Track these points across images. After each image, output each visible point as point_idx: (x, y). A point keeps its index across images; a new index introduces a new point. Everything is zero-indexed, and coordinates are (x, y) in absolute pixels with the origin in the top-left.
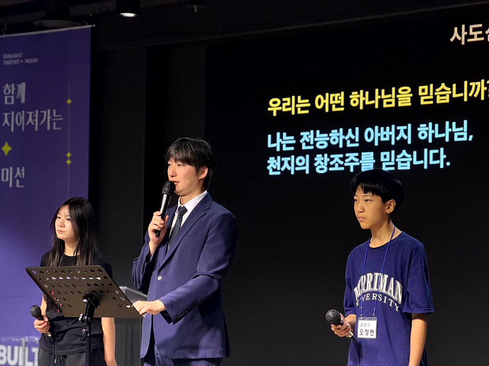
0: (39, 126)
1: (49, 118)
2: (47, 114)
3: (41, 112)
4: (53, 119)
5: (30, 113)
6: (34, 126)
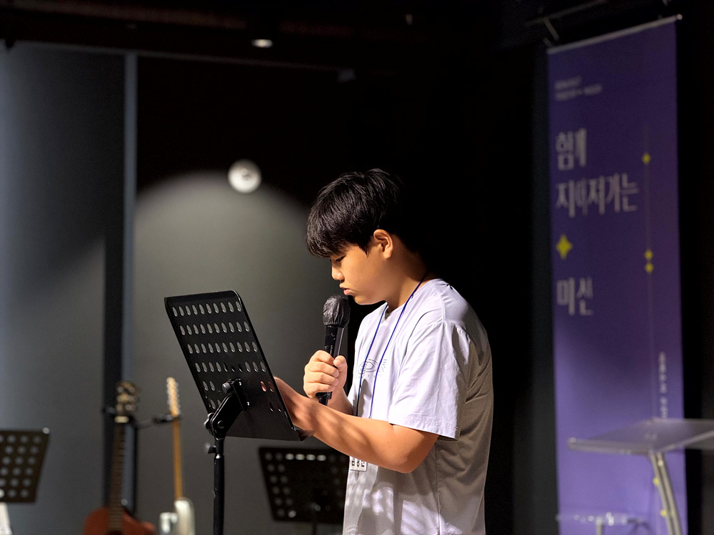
0: (605, 205)
1: (617, 190)
2: (614, 181)
3: (608, 179)
4: (624, 192)
5: (593, 183)
6: (599, 207)
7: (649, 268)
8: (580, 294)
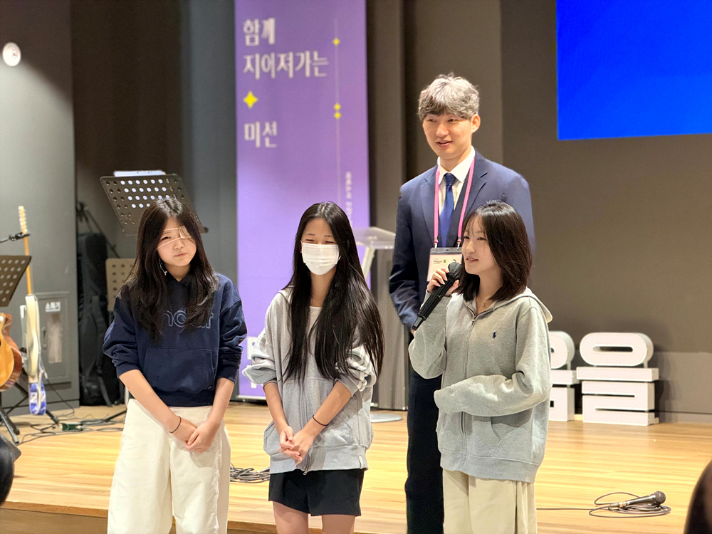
0: (294, 73)
1: (308, 62)
2: (305, 57)
3: (298, 54)
4: (315, 64)
5: (282, 57)
6: (287, 73)
7: (337, 115)
8: (265, 133)
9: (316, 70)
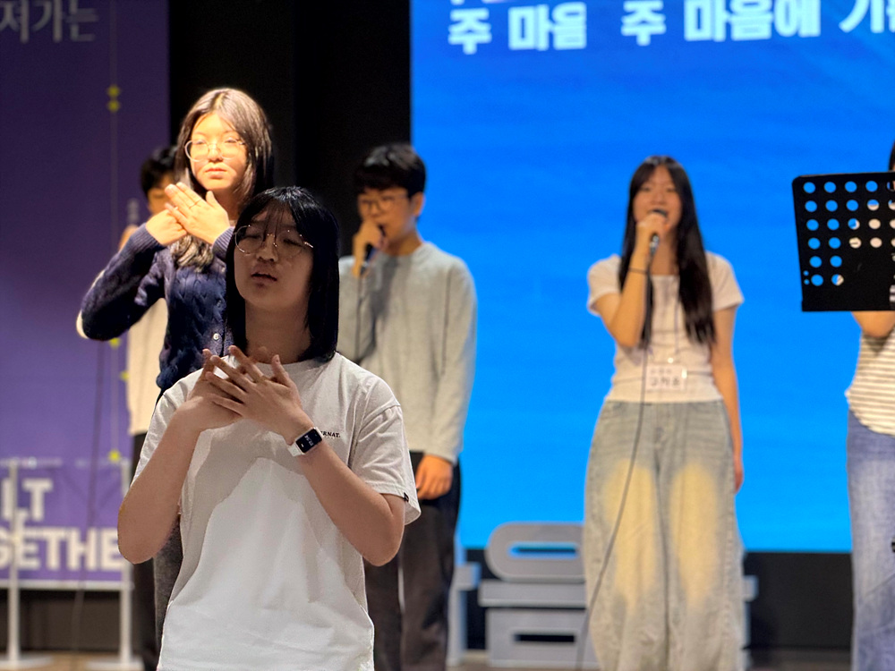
0: (31, 33)
1: (59, 15)
2: (53, 8)
3: (38, 4)
4: (71, 19)
5: (9, 6)
6: (18, 33)
7: (114, 106)
9: (74, 31)
